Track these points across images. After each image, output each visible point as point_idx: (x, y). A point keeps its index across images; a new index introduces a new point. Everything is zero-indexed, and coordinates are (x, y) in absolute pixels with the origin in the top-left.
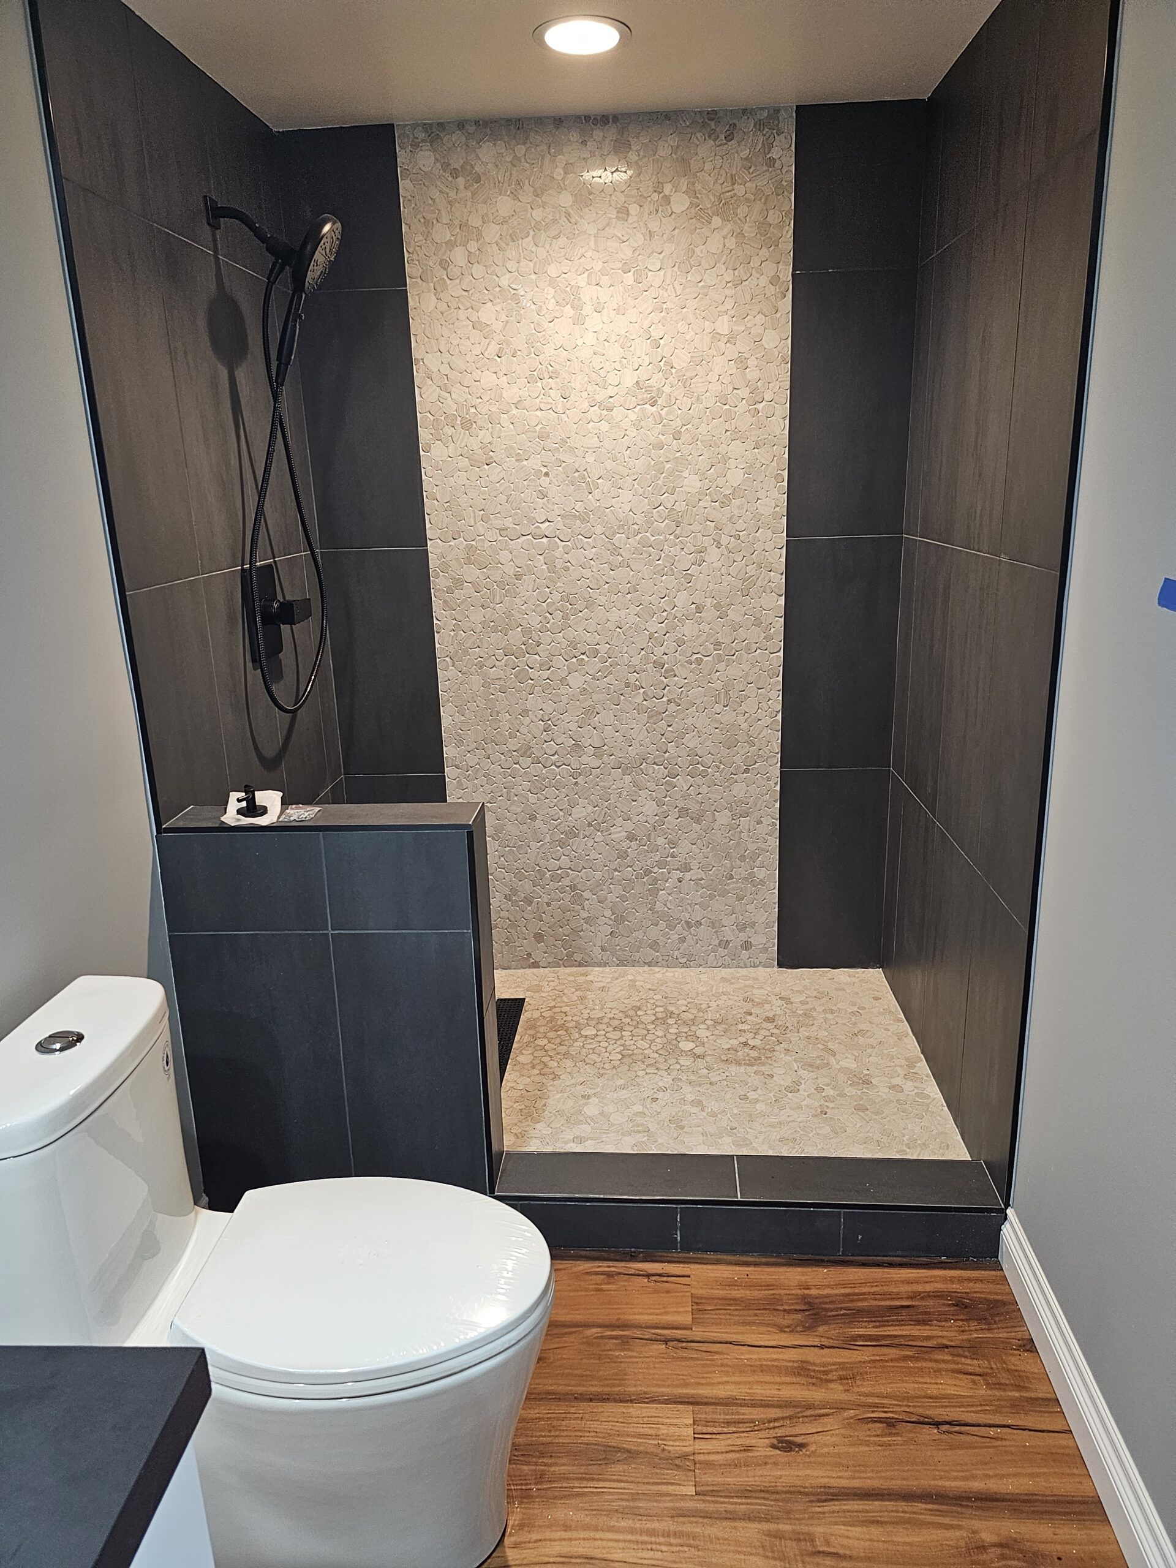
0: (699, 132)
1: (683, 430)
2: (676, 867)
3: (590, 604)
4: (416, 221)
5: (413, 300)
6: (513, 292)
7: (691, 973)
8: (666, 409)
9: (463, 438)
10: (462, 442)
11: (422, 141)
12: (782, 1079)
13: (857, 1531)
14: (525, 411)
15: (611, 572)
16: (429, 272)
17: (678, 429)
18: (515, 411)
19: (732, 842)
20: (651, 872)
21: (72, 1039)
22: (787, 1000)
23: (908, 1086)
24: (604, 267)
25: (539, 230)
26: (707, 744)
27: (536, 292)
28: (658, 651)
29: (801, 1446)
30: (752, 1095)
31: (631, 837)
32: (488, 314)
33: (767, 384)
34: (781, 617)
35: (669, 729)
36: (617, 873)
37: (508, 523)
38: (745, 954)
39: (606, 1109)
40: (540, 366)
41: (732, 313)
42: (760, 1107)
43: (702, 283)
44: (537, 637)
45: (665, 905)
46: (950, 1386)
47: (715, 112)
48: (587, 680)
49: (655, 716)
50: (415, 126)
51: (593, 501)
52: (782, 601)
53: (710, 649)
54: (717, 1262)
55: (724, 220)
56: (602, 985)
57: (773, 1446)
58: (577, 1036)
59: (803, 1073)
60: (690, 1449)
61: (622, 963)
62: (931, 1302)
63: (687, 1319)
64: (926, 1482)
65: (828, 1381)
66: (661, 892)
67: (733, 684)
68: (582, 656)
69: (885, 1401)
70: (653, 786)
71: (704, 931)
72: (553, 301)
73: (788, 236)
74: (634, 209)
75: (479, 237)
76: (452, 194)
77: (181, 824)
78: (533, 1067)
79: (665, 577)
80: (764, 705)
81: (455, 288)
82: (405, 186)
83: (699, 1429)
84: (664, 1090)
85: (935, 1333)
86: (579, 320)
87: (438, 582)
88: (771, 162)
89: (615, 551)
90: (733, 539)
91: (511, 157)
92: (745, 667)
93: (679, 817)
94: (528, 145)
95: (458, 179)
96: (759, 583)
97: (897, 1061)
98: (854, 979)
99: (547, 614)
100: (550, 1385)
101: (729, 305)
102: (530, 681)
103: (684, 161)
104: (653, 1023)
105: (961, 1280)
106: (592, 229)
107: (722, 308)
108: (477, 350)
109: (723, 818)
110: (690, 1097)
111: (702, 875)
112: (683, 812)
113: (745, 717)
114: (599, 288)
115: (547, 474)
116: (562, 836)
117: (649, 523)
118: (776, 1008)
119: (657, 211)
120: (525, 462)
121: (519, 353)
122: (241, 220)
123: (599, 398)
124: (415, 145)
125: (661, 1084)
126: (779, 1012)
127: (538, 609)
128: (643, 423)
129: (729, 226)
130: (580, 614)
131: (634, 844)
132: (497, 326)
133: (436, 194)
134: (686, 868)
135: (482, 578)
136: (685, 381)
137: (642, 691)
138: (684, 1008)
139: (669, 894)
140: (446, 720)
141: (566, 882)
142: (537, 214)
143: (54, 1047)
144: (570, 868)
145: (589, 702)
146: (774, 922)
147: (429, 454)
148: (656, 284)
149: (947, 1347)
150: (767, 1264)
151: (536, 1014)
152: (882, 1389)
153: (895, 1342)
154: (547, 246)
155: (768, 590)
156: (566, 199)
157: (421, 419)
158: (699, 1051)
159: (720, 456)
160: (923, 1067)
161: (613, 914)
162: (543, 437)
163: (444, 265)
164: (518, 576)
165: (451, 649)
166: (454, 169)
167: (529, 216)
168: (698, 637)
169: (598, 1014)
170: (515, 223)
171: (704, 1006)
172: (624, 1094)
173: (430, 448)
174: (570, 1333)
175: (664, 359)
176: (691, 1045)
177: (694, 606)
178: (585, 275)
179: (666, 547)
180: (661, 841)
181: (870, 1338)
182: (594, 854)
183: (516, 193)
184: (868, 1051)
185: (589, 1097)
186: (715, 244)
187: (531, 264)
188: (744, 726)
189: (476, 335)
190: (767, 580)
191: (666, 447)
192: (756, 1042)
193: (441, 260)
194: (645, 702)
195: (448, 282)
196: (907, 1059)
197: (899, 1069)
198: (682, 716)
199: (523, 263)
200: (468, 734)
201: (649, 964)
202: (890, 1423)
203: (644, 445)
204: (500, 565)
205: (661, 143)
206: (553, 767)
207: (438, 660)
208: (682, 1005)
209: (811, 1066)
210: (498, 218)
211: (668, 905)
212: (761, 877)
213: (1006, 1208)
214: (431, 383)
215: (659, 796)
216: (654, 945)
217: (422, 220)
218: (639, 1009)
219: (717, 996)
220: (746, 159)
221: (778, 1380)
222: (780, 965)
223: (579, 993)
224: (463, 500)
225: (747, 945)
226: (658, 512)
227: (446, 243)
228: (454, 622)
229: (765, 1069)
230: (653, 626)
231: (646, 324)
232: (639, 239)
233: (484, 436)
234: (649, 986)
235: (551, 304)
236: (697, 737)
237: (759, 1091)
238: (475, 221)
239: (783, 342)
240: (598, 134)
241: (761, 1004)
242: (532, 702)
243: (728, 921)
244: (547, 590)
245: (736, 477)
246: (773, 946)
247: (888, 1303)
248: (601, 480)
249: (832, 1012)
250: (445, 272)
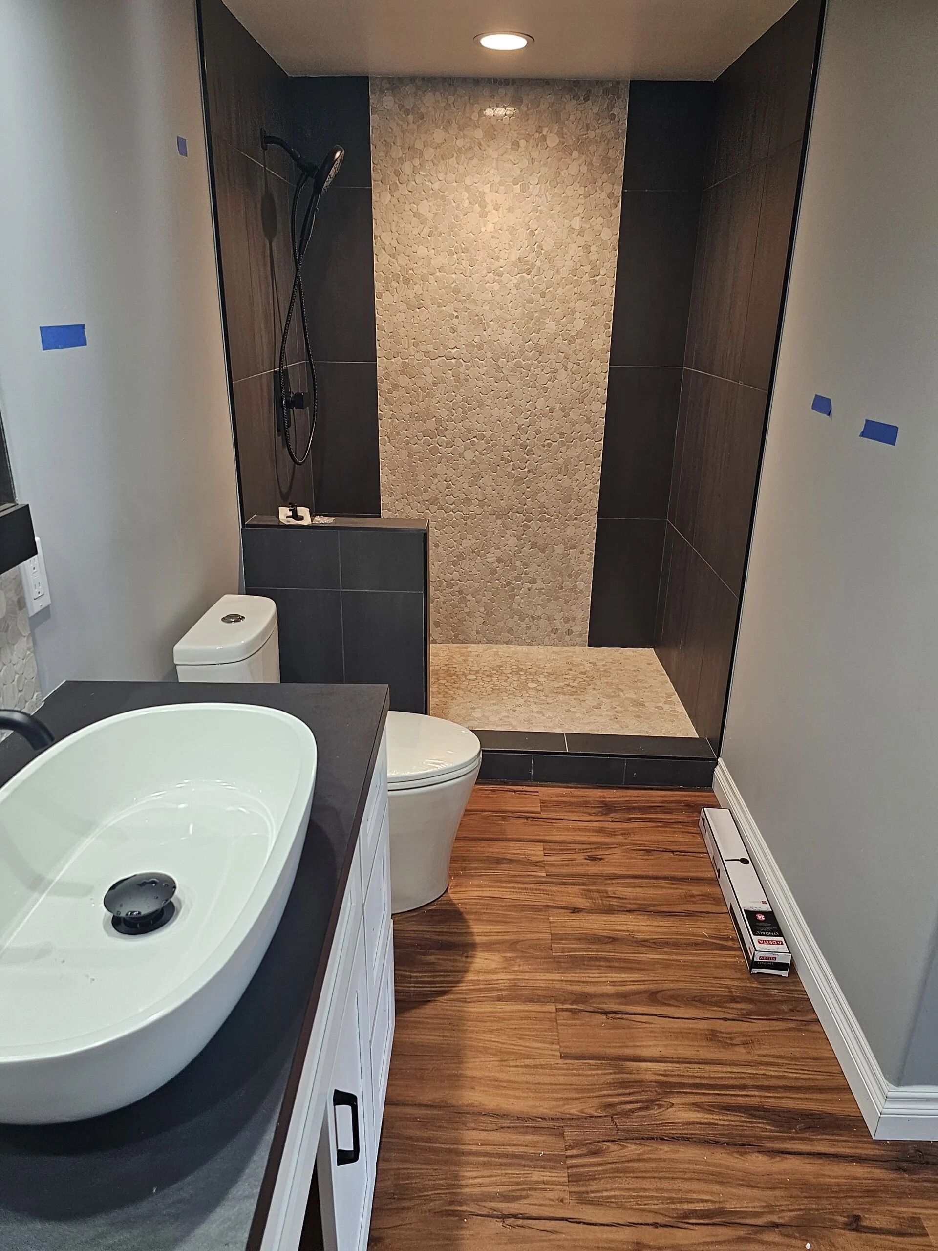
0: (567, 94)
1: (547, 292)
2: (527, 581)
3: (481, 405)
4: (380, 143)
5: (376, 196)
6: (441, 194)
7: (533, 649)
8: (536, 277)
9: (404, 290)
10: (402, 293)
11: (387, 89)
12: (590, 701)
13: (629, 890)
14: (445, 274)
15: (496, 384)
16: (387, 178)
17: (544, 290)
18: (438, 274)
19: (564, 565)
20: (511, 583)
21: (238, 618)
22: (594, 664)
23: (666, 707)
24: (501, 180)
25: (461, 154)
26: (552, 500)
27: (457, 194)
28: (524, 437)
29: (601, 859)
30: (572, 709)
31: (499, 561)
32: (425, 207)
33: (602, 264)
34: (603, 418)
35: (528, 489)
36: (489, 584)
37: (430, 348)
38: (567, 638)
39: (485, 714)
40: (456, 244)
41: (582, 215)
42: (577, 715)
43: (564, 195)
44: (445, 425)
45: (519, 605)
46: (679, 837)
47: (579, 82)
48: (477, 455)
49: (519, 480)
50: (383, 79)
51: (487, 336)
52: (604, 408)
53: (557, 437)
54: (553, 787)
55: (580, 153)
56: (477, 653)
57: (586, 859)
58: (464, 679)
59: (605, 700)
60: (542, 859)
61: (489, 641)
62: (673, 805)
63: (539, 809)
64: (666, 873)
65: (615, 835)
66: (517, 597)
67: (571, 461)
68: (474, 439)
69: (646, 843)
70: (515, 528)
71: (543, 623)
72: (467, 201)
73: (621, 166)
74: (522, 143)
75: (421, 155)
76: (405, 126)
77: (255, 523)
78: (439, 694)
79: (530, 388)
80: (589, 475)
81: (403, 189)
82: (374, 119)
83: (546, 852)
84: (520, 706)
85: (674, 817)
86: (483, 215)
87: (383, 386)
88: (612, 118)
89: (499, 369)
90: (575, 365)
91: (445, 104)
92: (579, 450)
93: (531, 548)
94: (456, 96)
95: (409, 116)
96: (590, 395)
97: (660, 695)
98: (635, 654)
99: (453, 410)
100: (465, 834)
101: (580, 210)
102: (439, 455)
103: (557, 114)
104: (510, 674)
105: (690, 796)
106: (495, 155)
107: (576, 212)
108: (416, 231)
109: (559, 549)
110: (535, 710)
111: (543, 585)
112: (534, 545)
113: (577, 483)
114: (497, 194)
115: (457, 317)
116: (455, 559)
117: (522, 352)
118: (588, 667)
119: (537, 145)
120: (444, 308)
121: (443, 235)
122: (281, 145)
123: (494, 268)
124: (382, 92)
125: (518, 703)
126: (588, 669)
127: (447, 406)
128: (521, 286)
129: (584, 157)
130: (474, 411)
131: (501, 565)
132: (430, 216)
133: (394, 126)
134: (534, 581)
135: (411, 384)
136: (550, 258)
137: (512, 463)
138: (530, 667)
139: (522, 598)
140: (383, 479)
141: (456, 588)
142: (460, 143)
143: (231, 620)
144: (459, 580)
145: (477, 470)
146: (588, 617)
147: (381, 300)
148: (536, 192)
149: (680, 822)
150: (582, 788)
151: (437, 668)
152: (644, 838)
153: (650, 820)
154: (465, 164)
155: (596, 400)
156: (479, 134)
157: (377, 276)
158: (540, 688)
159: (570, 310)
160: (676, 698)
161: (485, 610)
162: (456, 291)
163: (397, 174)
164: (435, 384)
165: (389, 431)
166: (407, 109)
167: (454, 143)
168: (550, 429)
169: (475, 668)
170: (445, 148)
171: (542, 666)
172: (495, 707)
173: (382, 295)
174: (474, 814)
175: (537, 244)
176: (535, 685)
177: (548, 408)
178: (489, 185)
179: (532, 368)
180: (518, 563)
181: (639, 818)
182: (475, 571)
183: (446, 128)
184: (643, 689)
185: (475, 708)
186: (574, 169)
187: (454, 176)
188: (576, 489)
189: (415, 220)
190: (596, 393)
191: (535, 302)
192: (575, 684)
193: (395, 170)
194: (513, 471)
195: (399, 185)
196: (666, 694)
197: (661, 699)
198: (537, 481)
199: (449, 174)
200: (397, 488)
201: (507, 643)
202: (648, 851)
203: (520, 299)
204: (423, 376)
205: (542, 100)
206: (451, 513)
207: (380, 438)
208: (528, 665)
209: (608, 697)
210: (434, 144)
211: (521, 605)
212: (581, 588)
213: (718, 758)
214: (384, 252)
215: (519, 534)
216: (510, 631)
217: (384, 142)
218: (502, 666)
219: (550, 661)
220: (597, 114)
221: (589, 834)
222: (589, 645)
223: (463, 658)
224: (402, 332)
225: (569, 632)
226: (528, 345)
227: (399, 159)
228: (391, 413)
229: (582, 698)
230: (521, 420)
231: (527, 220)
232: (525, 163)
233: (418, 289)
234: (507, 655)
235: (466, 203)
236: (545, 495)
237: (577, 708)
238: (419, 145)
239: (614, 236)
240: (502, 91)
241: (578, 665)
242: (439, 469)
243: (558, 616)
244: (453, 393)
245: (579, 324)
246: (586, 633)
247: (649, 805)
248: (492, 323)
249: (622, 670)
250: (397, 178)
